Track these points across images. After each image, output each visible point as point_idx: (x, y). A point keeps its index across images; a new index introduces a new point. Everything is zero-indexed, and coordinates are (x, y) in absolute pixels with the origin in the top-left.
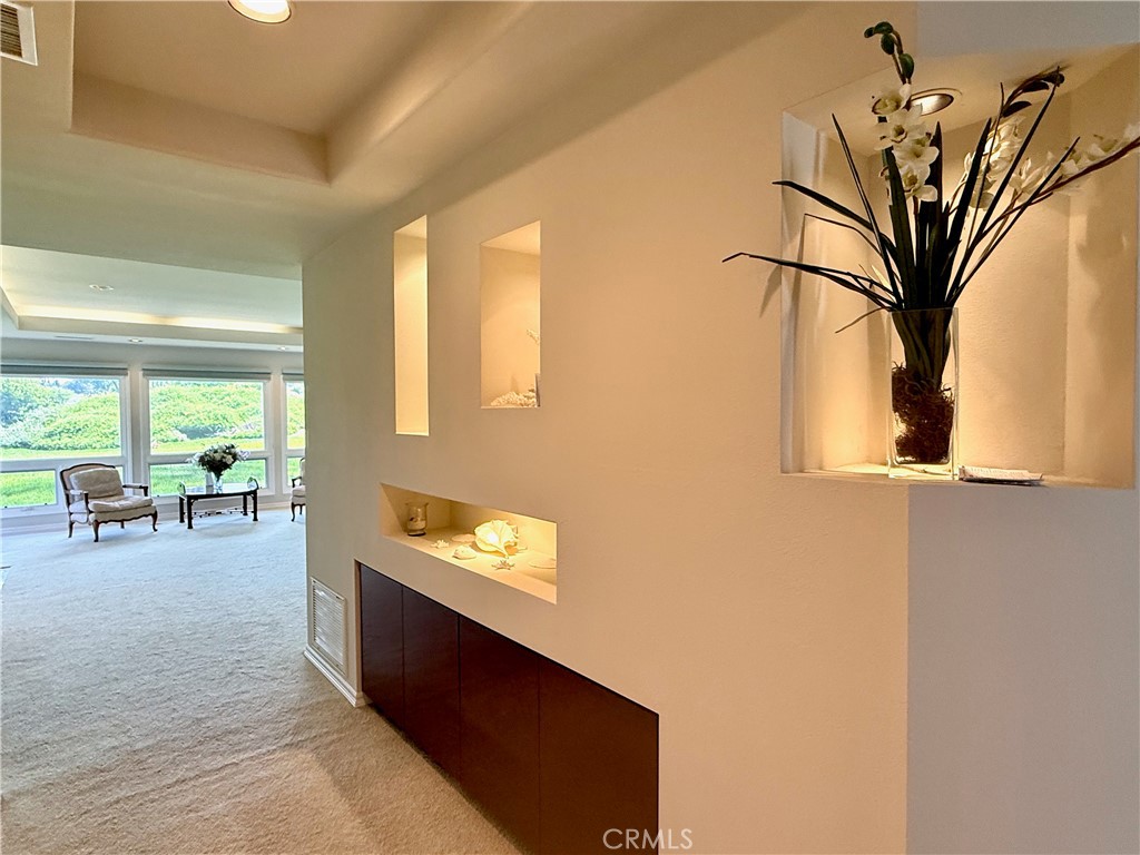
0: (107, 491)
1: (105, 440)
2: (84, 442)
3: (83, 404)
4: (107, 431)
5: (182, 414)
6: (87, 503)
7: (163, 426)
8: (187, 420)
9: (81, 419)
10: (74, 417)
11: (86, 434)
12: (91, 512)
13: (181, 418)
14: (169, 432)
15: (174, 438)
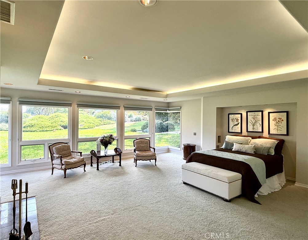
0: (66, 154)
1: (40, 129)
2: (34, 129)
3: (33, 118)
4: (41, 126)
5: (62, 121)
6: (61, 160)
7: (56, 125)
8: (63, 123)
9: (33, 122)
10: (31, 122)
11: (35, 127)
12: (63, 165)
13: (62, 123)
14: (58, 127)
15: (60, 129)
